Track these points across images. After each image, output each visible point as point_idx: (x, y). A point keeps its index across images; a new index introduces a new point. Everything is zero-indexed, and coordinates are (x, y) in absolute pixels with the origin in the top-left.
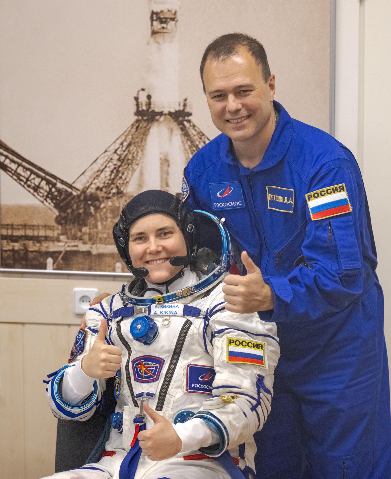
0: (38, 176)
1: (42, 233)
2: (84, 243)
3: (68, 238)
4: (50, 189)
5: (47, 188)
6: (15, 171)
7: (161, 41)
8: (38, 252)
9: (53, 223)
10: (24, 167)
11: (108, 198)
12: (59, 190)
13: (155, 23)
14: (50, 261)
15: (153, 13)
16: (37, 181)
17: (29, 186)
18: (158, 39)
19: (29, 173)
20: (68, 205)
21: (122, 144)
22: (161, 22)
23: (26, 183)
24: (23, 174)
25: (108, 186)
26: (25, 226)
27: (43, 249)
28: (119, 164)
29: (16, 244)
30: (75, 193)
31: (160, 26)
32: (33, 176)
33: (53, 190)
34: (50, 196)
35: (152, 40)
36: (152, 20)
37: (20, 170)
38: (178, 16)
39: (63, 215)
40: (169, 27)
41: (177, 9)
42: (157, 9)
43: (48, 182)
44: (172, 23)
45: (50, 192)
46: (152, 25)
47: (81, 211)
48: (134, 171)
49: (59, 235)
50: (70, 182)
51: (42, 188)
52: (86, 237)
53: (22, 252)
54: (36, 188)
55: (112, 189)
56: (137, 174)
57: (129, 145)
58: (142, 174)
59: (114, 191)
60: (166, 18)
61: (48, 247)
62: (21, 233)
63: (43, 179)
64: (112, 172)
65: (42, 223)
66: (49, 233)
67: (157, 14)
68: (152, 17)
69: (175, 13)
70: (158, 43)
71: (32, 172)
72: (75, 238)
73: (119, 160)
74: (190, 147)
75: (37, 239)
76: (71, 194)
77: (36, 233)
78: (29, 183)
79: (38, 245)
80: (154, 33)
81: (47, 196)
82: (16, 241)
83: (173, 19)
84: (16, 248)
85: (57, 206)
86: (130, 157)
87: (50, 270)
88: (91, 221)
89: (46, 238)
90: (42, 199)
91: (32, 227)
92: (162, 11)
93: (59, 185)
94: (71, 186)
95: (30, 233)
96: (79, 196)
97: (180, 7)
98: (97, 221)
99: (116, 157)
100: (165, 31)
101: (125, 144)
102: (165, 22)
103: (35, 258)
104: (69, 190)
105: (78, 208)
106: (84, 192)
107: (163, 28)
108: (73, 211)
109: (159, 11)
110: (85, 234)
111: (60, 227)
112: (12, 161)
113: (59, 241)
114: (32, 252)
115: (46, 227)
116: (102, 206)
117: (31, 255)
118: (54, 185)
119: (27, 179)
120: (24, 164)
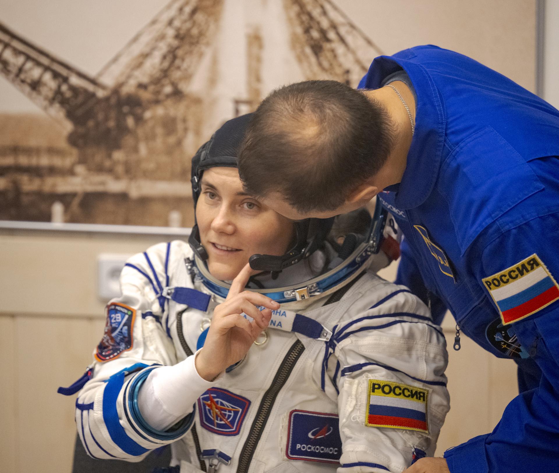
0: (38, 64)
1: (44, 161)
2: (117, 178)
3: (89, 169)
4: (59, 86)
5: (53, 84)
8: (38, 193)
9: (63, 144)
10: (15, 49)
11: (157, 102)
12: (74, 89)
14: (58, 209)
16: (36, 73)
17: (23, 81)
19: (21, 59)
20: (89, 114)
21: (181, 10)
23: (16, 76)
24: (12, 60)
25: (157, 81)
26: (15, 150)
27: (47, 189)
28: (176, 43)
30: (101, 94)
32: (29, 65)
33: (64, 88)
34: (58, 98)
39: (81, 130)
43: (56, 75)
45: (58, 92)
47: (112, 124)
48: (201, 55)
49: (73, 165)
50: (92, 73)
51: (45, 85)
52: (120, 169)
53: (11, 196)
54: (35, 85)
55: (163, 86)
56: (206, 61)
57: (194, 12)
58: (215, 62)
59: (168, 89)
61: (54, 185)
62: (8, 161)
63: (47, 69)
64: (164, 57)
65: (44, 144)
66: (57, 162)
71: (28, 58)
72: (100, 169)
73: (177, 36)
74: (299, 15)
75: (35, 172)
76: (93, 95)
77: (34, 162)
78: (22, 76)
79: (38, 181)
81: (53, 99)
85: (70, 115)
86: (195, 31)
87: (57, 224)
88: (128, 140)
89: (52, 171)
90: (44, 103)
91: (29, 151)
93: (74, 80)
94: (93, 82)
95: (23, 160)
96: (107, 99)
98: (137, 140)
99: (171, 32)
101: (188, 10)
103: (31, 205)
105: (107, 119)
106: (116, 91)
108: (97, 125)
110: (118, 162)
111: (75, 151)
113: (73, 174)
114: (28, 194)
115: (52, 151)
116: (148, 114)
117: (25, 200)
118: (65, 80)
119: (21, 70)
120: (16, 44)
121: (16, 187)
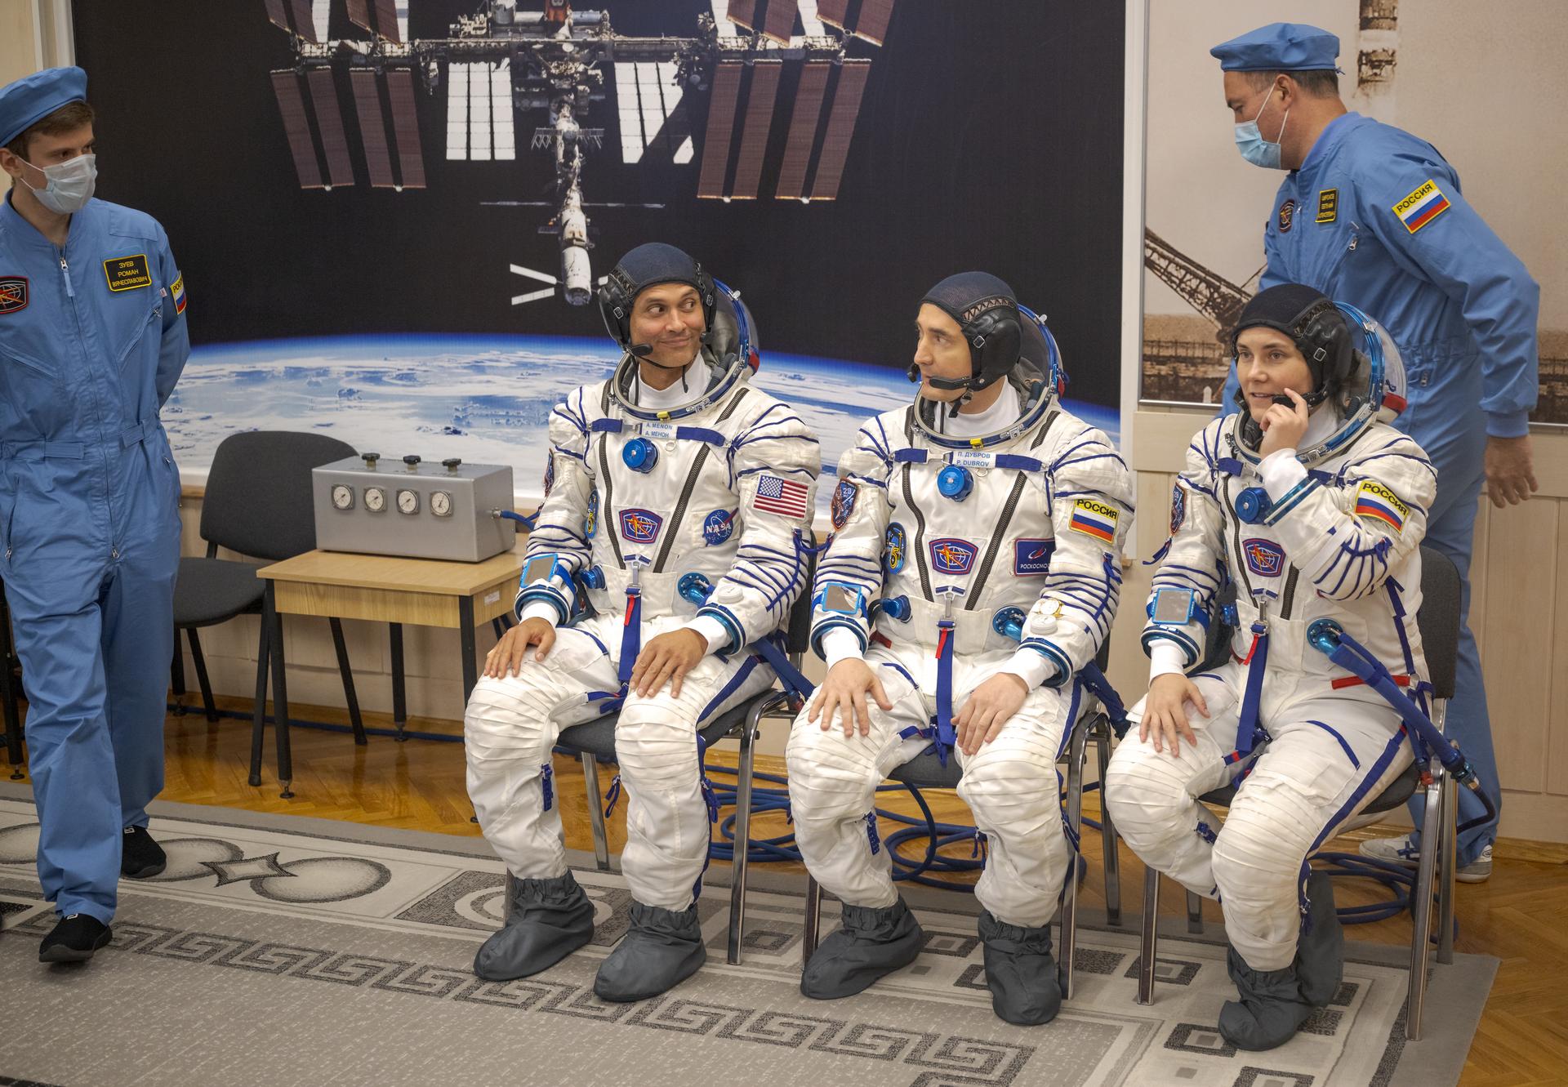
0: (1196, 276)
1: (1198, 353)
4: (1212, 294)
5: (1207, 293)
6: (1165, 270)
7: (1371, 93)
8: (1193, 378)
9: (1214, 340)
10: (1177, 265)
12: (1223, 296)
13: (1363, 67)
14: (1208, 391)
15: (1362, 54)
16: (1194, 283)
17: (1183, 290)
18: (1367, 91)
19: (1183, 272)
22: (1373, 67)
23: (1178, 286)
24: (1175, 273)
26: (1176, 344)
27: (1199, 375)
29: (1162, 367)
30: (1244, 301)
31: (1370, 72)
32: (1188, 277)
33: (1216, 295)
34: (1210, 303)
35: (1359, 92)
36: (1360, 64)
37: (1172, 269)
38: (1397, 58)
40: (1383, 73)
41: (1396, 47)
42: (1368, 48)
43: (1209, 285)
44: (1389, 67)
45: (1211, 299)
46: (1360, 70)
49: (1222, 356)
50: (1239, 285)
51: (1201, 293)
53: (1171, 378)
54: (1193, 293)
60: (1381, 61)
61: (1205, 372)
62: (1170, 352)
63: (1202, 280)
65: (1198, 339)
66: (1209, 354)
67: (1367, 55)
68: (1360, 60)
69: (1393, 53)
70: (1367, 95)
71: (1188, 271)
75: (1191, 361)
76: (1240, 300)
77: (1190, 353)
78: (1183, 285)
79: (1192, 369)
80: (1362, 81)
81: (1207, 304)
82: (1163, 364)
83: (1389, 62)
84: (1163, 373)
85: (1219, 317)
87: (1207, 403)
89: (1204, 361)
90: (1200, 308)
91: (1186, 345)
92: (1374, 52)
93: (1224, 289)
94: (1239, 291)
95: (1182, 352)
97: (1401, 46)
100: (1377, 78)
102: (1379, 67)
103: (1186, 387)
104: (1238, 296)
107: (1376, 74)
109: (1370, 51)
111: (1223, 346)
112: (1162, 256)
113: (1221, 364)
114: (1184, 378)
115: (1203, 345)
117: (1182, 383)
118: (1217, 289)
119: (1181, 281)
120: (1177, 259)
121: (1175, 371)
